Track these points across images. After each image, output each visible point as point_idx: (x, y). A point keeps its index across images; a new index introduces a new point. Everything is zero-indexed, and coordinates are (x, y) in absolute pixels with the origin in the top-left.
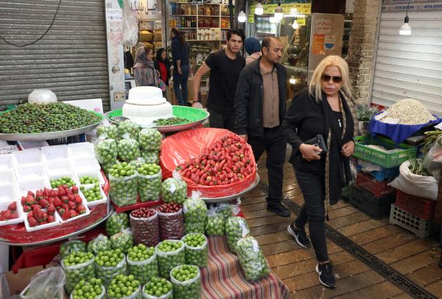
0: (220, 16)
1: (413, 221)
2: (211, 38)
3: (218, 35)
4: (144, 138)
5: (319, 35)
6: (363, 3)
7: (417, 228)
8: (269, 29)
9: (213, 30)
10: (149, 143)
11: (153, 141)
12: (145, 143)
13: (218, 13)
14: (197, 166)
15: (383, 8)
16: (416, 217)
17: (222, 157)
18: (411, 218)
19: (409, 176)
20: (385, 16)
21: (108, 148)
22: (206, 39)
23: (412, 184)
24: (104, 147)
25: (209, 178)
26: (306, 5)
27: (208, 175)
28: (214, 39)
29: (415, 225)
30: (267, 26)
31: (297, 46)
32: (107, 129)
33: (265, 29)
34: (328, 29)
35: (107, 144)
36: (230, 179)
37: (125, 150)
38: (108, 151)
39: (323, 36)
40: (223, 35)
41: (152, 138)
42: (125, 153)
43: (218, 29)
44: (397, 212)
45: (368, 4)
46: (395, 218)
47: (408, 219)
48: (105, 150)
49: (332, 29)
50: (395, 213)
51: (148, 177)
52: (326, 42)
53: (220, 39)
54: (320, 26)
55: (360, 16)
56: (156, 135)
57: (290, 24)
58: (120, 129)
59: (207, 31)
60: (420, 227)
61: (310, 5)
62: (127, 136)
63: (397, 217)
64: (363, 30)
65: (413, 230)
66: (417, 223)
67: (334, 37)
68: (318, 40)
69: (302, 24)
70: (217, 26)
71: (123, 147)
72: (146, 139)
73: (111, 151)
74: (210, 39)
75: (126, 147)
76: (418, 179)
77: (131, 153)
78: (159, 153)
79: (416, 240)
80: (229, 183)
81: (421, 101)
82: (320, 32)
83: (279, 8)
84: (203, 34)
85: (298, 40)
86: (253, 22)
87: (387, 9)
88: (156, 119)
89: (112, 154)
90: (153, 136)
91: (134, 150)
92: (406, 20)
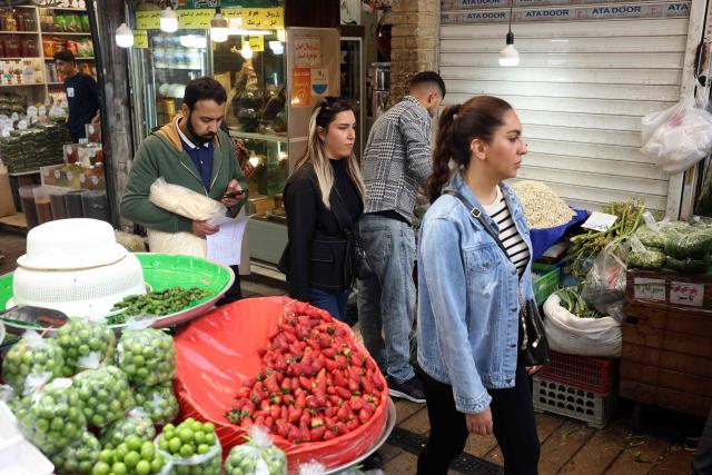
0: (40, 32)
1: (580, 402)
2: (24, 81)
3: (40, 73)
4: (140, 358)
5: (301, 70)
6: (411, 9)
7: (590, 412)
8: (186, 60)
9: (27, 63)
10: (154, 369)
11: (163, 360)
12: (143, 371)
13: (33, 27)
14: (277, 399)
15: (443, 17)
16: (586, 393)
17: (316, 364)
18: (576, 397)
19: (570, 323)
20: (447, 31)
21: (62, 407)
22: (14, 82)
23: (577, 335)
24: (50, 408)
25: (316, 422)
26: (273, 10)
27: (311, 415)
28: (32, 82)
29: (585, 408)
30: (179, 54)
31: (255, 92)
32: (39, 356)
33: (176, 60)
34: (315, 56)
35: (56, 399)
36: (357, 412)
37: (102, 400)
38: (64, 416)
39: (309, 70)
40: (51, 73)
41: (160, 354)
42: (103, 407)
43: (39, 61)
44: (548, 390)
45: (420, 9)
46: (543, 400)
47: (570, 399)
48: (57, 415)
49: (322, 56)
50: (542, 392)
51: (196, 459)
52: (314, 83)
53: (45, 81)
54: (302, 52)
55: (406, 33)
56: (166, 344)
57: (234, 49)
58: (66, 347)
59: (13, 65)
60: (595, 410)
61: (281, 10)
62: (91, 361)
63: (548, 398)
64: (416, 59)
65: (583, 417)
66: (589, 404)
67: (325, 71)
68: (301, 79)
69: (257, 50)
70: (34, 54)
71: (94, 394)
72: (146, 359)
73: (74, 411)
74: (23, 83)
75: (103, 393)
76: (588, 325)
77: (116, 404)
78: (176, 386)
79: (593, 434)
80: (360, 423)
81: (547, 183)
82: (303, 63)
83: (219, 17)
84: (6, 71)
85: (255, 81)
86: (145, 45)
87: (451, 19)
88: (120, 299)
89: (74, 421)
90: (161, 348)
91: (123, 393)
92: (510, 39)
